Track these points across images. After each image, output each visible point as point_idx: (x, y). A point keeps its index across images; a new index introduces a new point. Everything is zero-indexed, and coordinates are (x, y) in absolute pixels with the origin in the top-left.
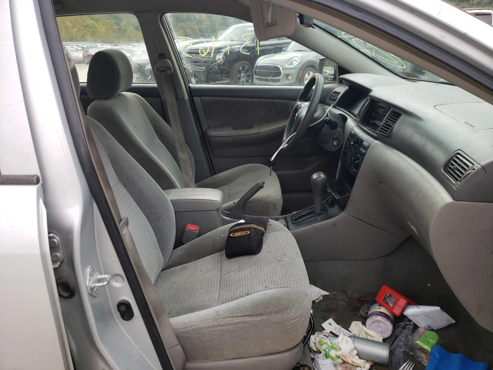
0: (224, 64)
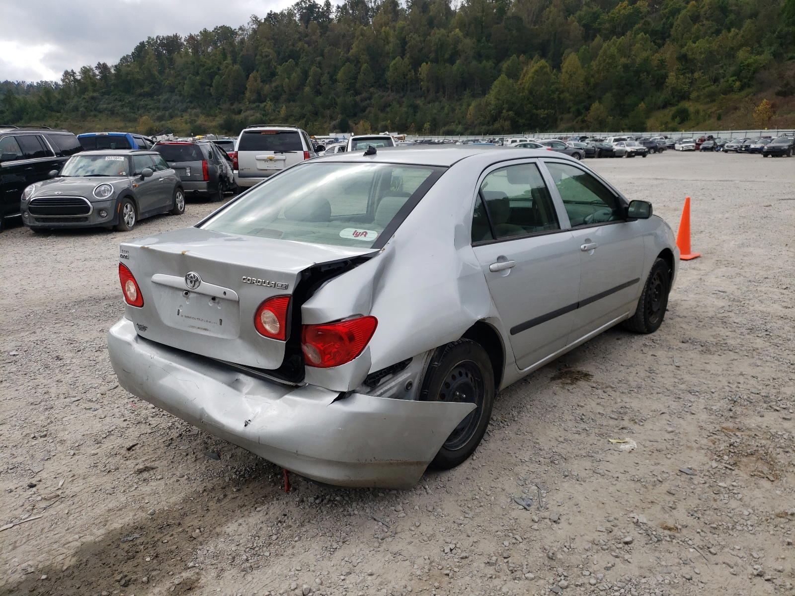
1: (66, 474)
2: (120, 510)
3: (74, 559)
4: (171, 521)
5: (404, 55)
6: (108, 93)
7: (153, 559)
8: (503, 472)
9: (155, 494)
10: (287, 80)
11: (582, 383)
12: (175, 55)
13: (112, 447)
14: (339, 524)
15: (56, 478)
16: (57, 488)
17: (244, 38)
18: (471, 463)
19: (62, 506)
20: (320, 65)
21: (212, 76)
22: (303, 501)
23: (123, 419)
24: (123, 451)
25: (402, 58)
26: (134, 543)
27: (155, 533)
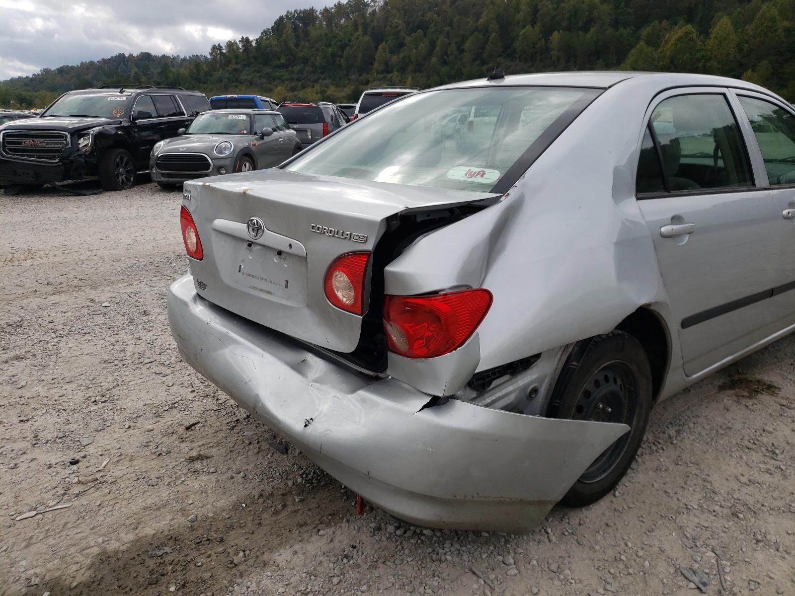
0: (92, 152)
1: (113, 451)
2: (159, 509)
3: (88, 574)
4: (213, 535)
5: (535, 23)
6: (249, 65)
7: (178, 590)
8: (660, 522)
9: (202, 493)
10: (414, 51)
11: (765, 398)
12: (310, 28)
13: (170, 423)
14: (423, 573)
15: (102, 455)
16: (98, 469)
17: (375, 10)
18: (612, 502)
19: (98, 494)
20: (448, 35)
21: (343, 48)
22: (379, 529)
23: (190, 390)
24: (181, 430)
25: (533, 26)
26: (162, 561)
27: (190, 549)
